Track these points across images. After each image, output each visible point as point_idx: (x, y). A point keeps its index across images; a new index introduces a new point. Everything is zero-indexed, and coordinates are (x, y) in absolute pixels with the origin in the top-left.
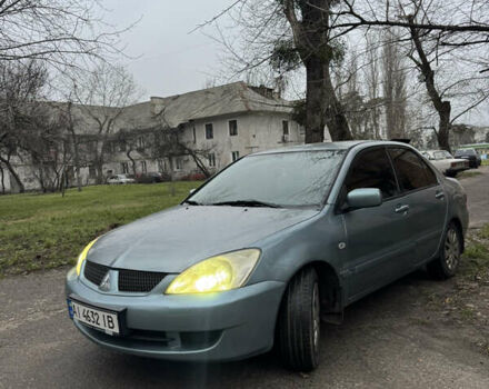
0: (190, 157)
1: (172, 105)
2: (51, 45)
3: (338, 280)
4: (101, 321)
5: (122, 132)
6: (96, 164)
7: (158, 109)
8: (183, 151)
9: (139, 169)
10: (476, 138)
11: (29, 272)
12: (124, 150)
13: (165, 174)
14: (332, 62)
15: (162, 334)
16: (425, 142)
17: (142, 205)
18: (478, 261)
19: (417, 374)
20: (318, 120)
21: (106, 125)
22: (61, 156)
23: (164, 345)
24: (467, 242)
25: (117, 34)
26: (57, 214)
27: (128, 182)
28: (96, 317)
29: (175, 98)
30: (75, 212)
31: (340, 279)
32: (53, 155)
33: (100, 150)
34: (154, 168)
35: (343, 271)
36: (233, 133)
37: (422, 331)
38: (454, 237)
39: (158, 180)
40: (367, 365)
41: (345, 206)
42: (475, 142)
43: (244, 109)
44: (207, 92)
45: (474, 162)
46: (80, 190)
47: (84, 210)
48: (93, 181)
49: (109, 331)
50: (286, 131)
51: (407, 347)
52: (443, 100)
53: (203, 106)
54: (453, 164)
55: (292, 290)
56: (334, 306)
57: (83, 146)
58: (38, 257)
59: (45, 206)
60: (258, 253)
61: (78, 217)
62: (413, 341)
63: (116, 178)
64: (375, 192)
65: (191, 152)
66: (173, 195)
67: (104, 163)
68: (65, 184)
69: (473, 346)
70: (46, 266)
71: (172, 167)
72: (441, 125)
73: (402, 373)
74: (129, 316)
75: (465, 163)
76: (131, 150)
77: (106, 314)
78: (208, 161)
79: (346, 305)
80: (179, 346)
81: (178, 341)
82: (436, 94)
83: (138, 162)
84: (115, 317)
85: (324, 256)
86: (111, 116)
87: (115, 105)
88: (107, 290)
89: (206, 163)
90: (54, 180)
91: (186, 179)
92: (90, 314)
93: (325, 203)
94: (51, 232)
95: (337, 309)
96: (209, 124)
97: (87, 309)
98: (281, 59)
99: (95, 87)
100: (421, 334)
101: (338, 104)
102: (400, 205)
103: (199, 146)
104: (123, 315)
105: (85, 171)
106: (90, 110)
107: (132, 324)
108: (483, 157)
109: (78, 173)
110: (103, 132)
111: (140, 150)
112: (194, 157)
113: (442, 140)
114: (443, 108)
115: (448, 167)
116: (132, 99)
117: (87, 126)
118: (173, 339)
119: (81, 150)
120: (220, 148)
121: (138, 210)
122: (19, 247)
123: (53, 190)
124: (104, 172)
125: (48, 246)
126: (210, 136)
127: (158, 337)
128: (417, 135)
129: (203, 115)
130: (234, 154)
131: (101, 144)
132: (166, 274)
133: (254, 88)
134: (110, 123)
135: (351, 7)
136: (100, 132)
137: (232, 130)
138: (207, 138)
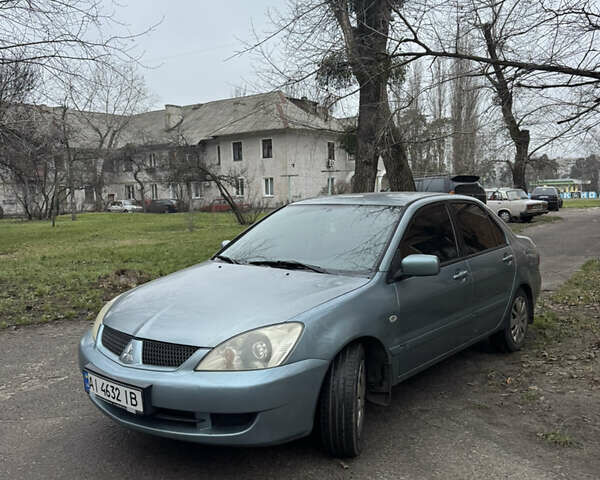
0: (213, 184)
1: (191, 117)
2: (49, 47)
3: (387, 356)
4: (122, 397)
5: (128, 147)
6: (94, 186)
7: (175, 120)
8: (204, 176)
9: (149, 195)
10: (559, 171)
11: (18, 327)
12: (129, 169)
13: (180, 202)
14: (390, 80)
15: (191, 415)
16: (498, 174)
17: (153, 242)
18: (548, 333)
19: (468, 467)
20: (371, 150)
21: (108, 138)
22: (51, 176)
23: (193, 426)
24: (537, 308)
25: (132, 38)
26: (46, 250)
27: (133, 210)
28: (117, 393)
29: (197, 107)
30: (69, 249)
31: (390, 357)
32: (41, 173)
33: (99, 169)
34: (167, 195)
35: (393, 347)
36: (267, 154)
37: (478, 417)
38: (522, 306)
39: (171, 209)
40: (414, 456)
41: (398, 273)
42: (557, 177)
43: (281, 126)
44: (236, 102)
45: (554, 204)
46: (74, 219)
47: (81, 246)
48: (89, 207)
49: (132, 409)
50: (331, 156)
51: (460, 436)
52: (521, 128)
53: (231, 119)
54: (530, 207)
55: (336, 368)
56: (381, 385)
57: (80, 164)
58: (29, 308)
59: (31, 238)
60: (300, 328)
61: (74, 256)
62: (467, 427)
63: (119, 204)
64: (431, 259)
65: (215, 178)
66: (192, 231)
67: (104, 184)
68: (54, 210)
69: (532, 435)
70: (39, 320)
71: (189, 194)
72: (518, 158)
73: (452, 466)
74: (155, 394)
75: (544, 205)
76: (139, 170)
77: (129, 390)
78: (235, 190)
79: (395, 383)
80: (210, 427)
81: (209, 422)
82: (513, 122)
83: (147, 186)
84: (139, 394)
85: (373, 332)
86: (115, 126)
87: (121, 113)
88: (130, 362)
89: (232, 191)
90: (42, 205)
91: (208, 209)
92: (110, 389)
93: (377, 270)
94: (43, 276)
95: (384, 389)
96: (237, 143)
97: (106, 383)
98: (329, 74)
99: (96, 90)
100: (476, 420)
101: (395, 131)
102: (458, 270)
103: (224, 171)
104: (148, 392)
105: (80, 194)
106: (88, 117)
107: (158, 403)
108: (566, 196)
109: (73, 197)
110: (105, 146)
111: (151, 171)
112: (219, 184)
113: (518, 176)
114: (521, 139)
115: (523, 210)
116: (142, 106)
117: (85, 138)
118: (203, 420)
119: (77, 169)
120: (250, 174)
121: (148, 250)
122: (5, 294)
123: (40, 217)
124: (104, 196)
125: (40, 295)
126: (238, 157)
127: (186, 417)
128: (489, 165)
129: (230, 130)
130: (267, 180)
131: (101, 161)
132: (198, 348)
133: (294, 101)
134: (114, 135)
135: (415, 34)
136: (101, 146)
137: (266, 151)
138: (235, 160)
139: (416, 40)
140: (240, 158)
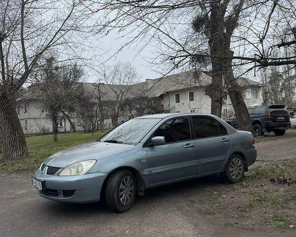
1: (158, 84)
7: (150, 86)
15: (56, 191)
21: (120, 96)
23: (57, 195)
28: (37, 184)
29: (160, 79)
33: (117, 109)
35: (144, 172)
36: (192, 99)
41: (150, 144)
43: (198, 85)
49: (40, 189)
60: (95, 161)
67: (119, 116)
68: (96, 128)
74: (46, 183)
76: (132, 110)
77: (39, 182)
80: (63, 196)
84: (41, 183)
86: (123, 90)
87: (126, 84)
93: (140, 142)
99: (115, 75)
103: (171, 107)
106: (112, 87)
107: (47, 187)
110: (119, 99)
116: (135, 81)
118: (60, 193)
120: (183, 109)
129: (174, 89)
131: (117, 106)
132: (60, 168)
133: (205, 72)
134: (123, 94)
135: (183, 48)
136: (117, 99)
137: (191, 97)
138: (176, 102)
139: (184, 50)
140: (179, 102)
